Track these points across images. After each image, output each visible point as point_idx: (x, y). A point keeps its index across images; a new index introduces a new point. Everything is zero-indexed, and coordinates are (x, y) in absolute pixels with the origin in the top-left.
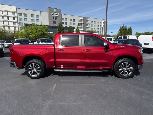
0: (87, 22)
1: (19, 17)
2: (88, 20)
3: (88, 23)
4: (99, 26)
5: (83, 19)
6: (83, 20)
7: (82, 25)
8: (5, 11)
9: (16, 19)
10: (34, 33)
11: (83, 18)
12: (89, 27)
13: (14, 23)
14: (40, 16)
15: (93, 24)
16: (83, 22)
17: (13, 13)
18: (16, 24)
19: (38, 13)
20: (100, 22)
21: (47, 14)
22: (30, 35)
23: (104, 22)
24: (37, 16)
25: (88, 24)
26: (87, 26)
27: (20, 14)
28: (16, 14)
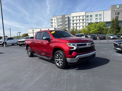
1: (86, 18)
8: (78, 16)
9: (84, 20)
10: (93, 29)
13: (83, 23)
14: (102, 15)
17: (83, 16)
18: (84, 23)
19: (102, 13)
21: (110, 12)
22: (90, 31)
24: (100, 15)
27: (88, 16)
28: (84, 17)
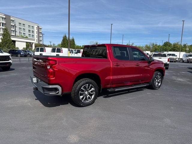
0: (11, 23)
2: (13, 21)
3: (14, 24)
4: (31, 31)
5: (5, 17)
6: (5, 19)
7: (3, 26)
11: (4, 15)
12: (15, 31)
15: (22, 27)
16: (5, 22)
20: (31, 27)
23: (37, 27)
25: (13, 26)
26: (12, 29)
